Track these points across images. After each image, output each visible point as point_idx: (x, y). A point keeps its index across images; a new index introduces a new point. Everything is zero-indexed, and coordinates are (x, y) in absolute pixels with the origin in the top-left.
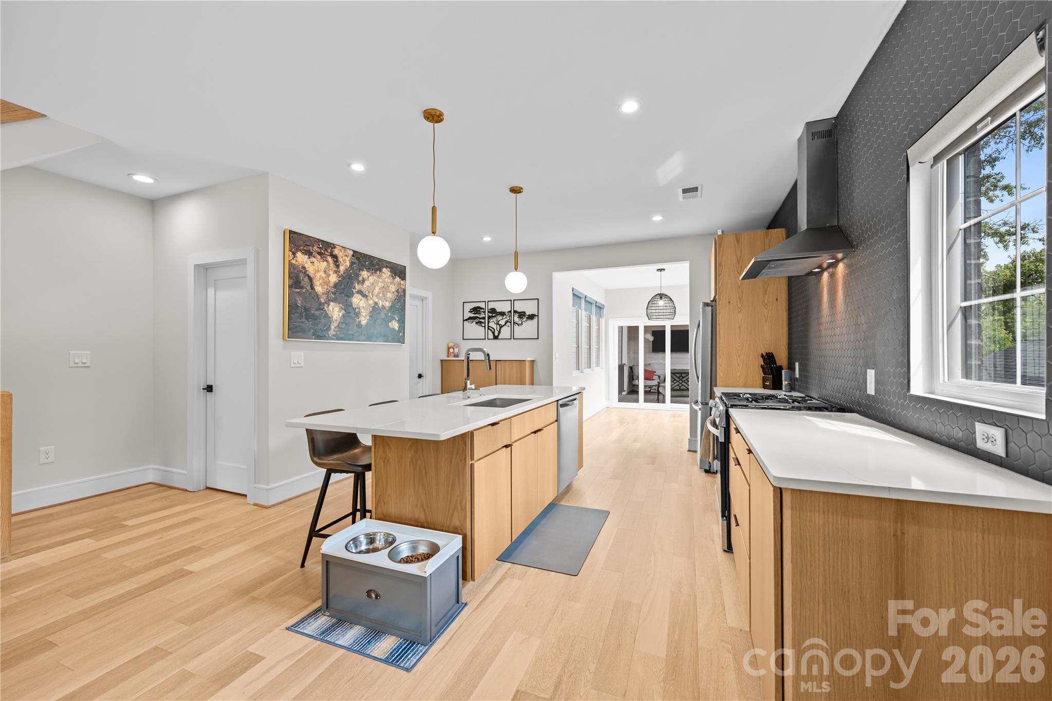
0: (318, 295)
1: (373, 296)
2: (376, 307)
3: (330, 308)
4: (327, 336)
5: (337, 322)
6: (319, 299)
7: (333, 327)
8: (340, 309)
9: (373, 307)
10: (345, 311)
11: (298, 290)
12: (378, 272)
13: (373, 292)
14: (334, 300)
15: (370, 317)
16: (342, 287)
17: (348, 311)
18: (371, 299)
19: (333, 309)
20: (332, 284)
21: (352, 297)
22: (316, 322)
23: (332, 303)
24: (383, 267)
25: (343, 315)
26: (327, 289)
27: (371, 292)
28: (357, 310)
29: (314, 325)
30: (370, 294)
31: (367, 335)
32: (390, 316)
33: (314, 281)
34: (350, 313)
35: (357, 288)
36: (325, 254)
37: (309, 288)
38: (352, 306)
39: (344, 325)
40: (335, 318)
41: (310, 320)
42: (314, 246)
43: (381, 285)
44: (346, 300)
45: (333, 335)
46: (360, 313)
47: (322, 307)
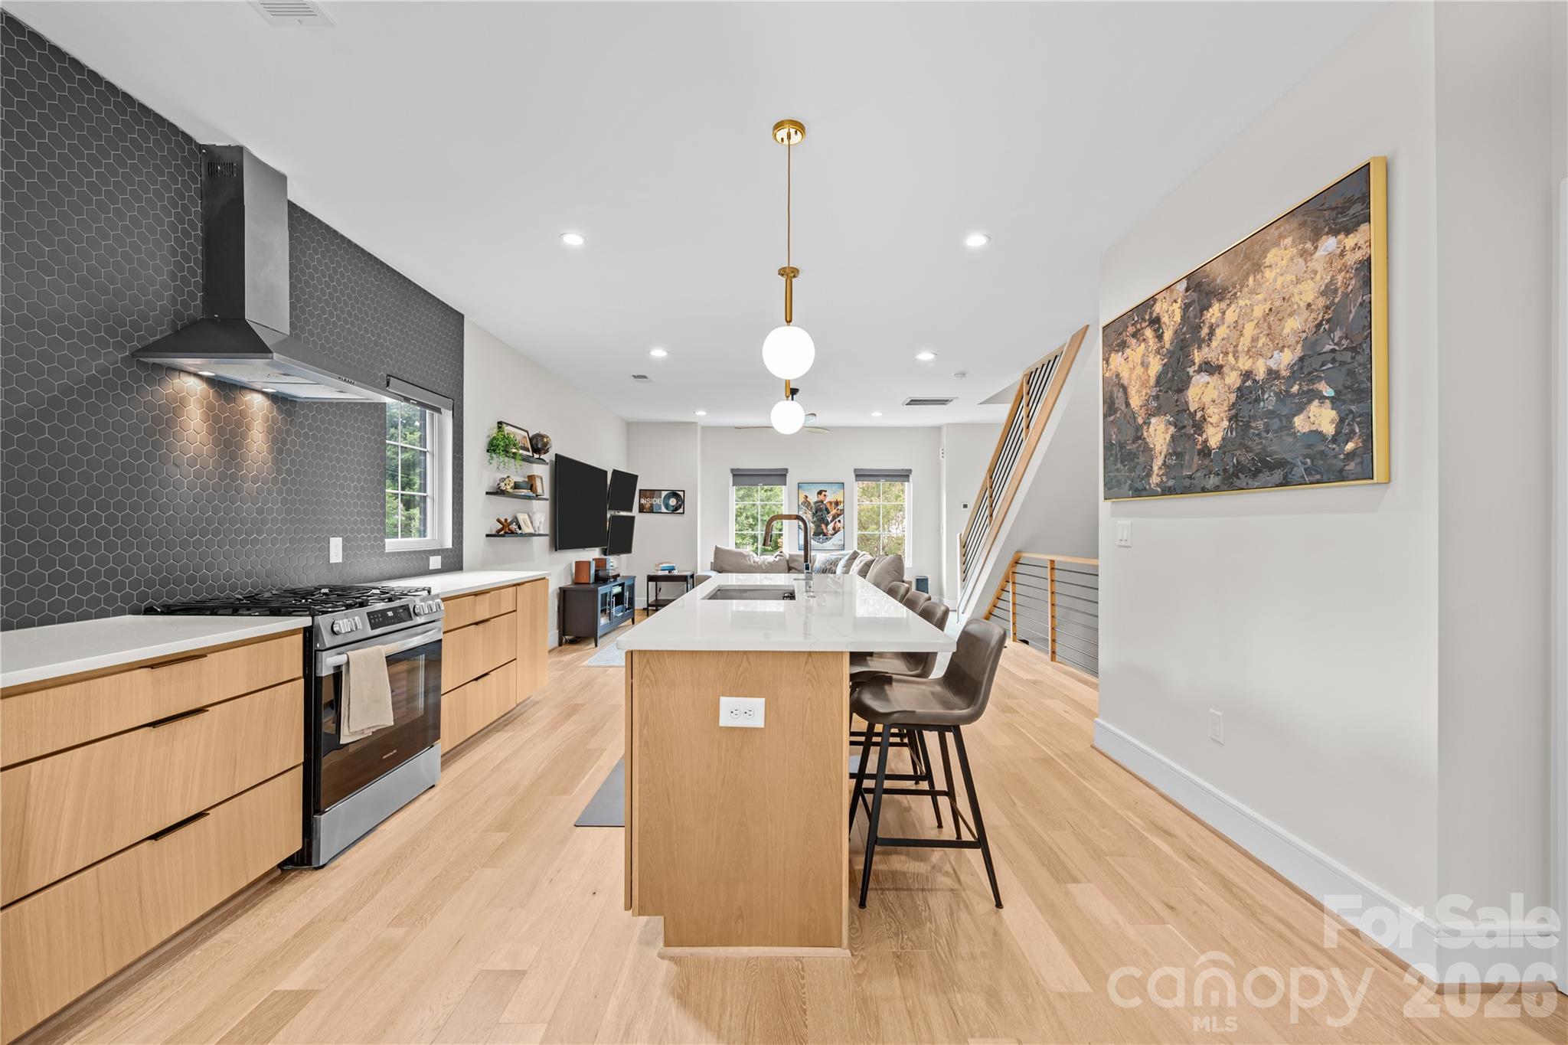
0: (1133, 413)
1: (1236, 359)
2: (1249, 383)
3: (1152, 429)
4: (1148, 487)
5: (1163, 454)
6: (1135, 419)
7: (1155, 468)
8: (1166, 426)
9: (1239, 389)
10: (1176, 427)
11: (1112, 418)
12: (1251, 279)
13: (1236, 346)
14: (1157, 412)
15: (1230, 420)
16: (1170, 375)
17: (1181, 425)
18: (1233, 369)
19: (1156, 430)
20: (1152, 381)
21: (1187, 388)
22: (1132, 464)
23: (1153, 420)
24: (1265, 252)
25: (1172, 436)
26: (1147, 394)
27: (1231, 349)
28: (1199, 415)
29: (1131, 470)
30: (1230, 355)
31: (1225, 471)
32: (1301, 393)
33: (1129, 390)
34: (1184, 427)
35: (1197, 360)
36: (1142, 328)
37: (1123, 407)
38: (1188, 409)
39: (1174, 458)
40: (1158, 448)
41: (1126, 463)
42: (1128, 327)
43: (1259, 312)
44: (1177, 401)
45: (1157, 484)
46: (1205, 420)
47: (1139, 434)
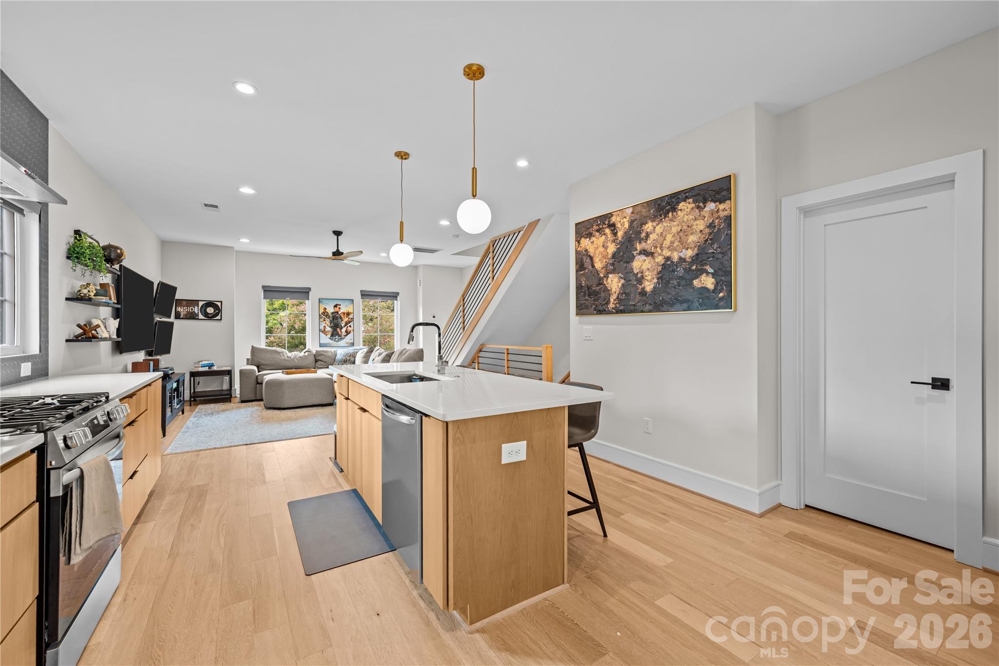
0: (597, 271)
1: (662, 250)
2: (669, 262)
3: (609, 280)
4: (607, 309)
5: (617, 293)
6: (598, 274)
7: (612, 300)
8: (619, 279)
9: (663, 265)
10: (625, 280)
11: (582, 272)
12: (670, 214)
13: (662, 244)
14: (613, 271)
15: (658, 279)
16: (621, 254)
17: (628, 279)
18: (660, 255)
19: (612, 281)
20: (610, 256)
21: (633, 262)
22: (596, 297)
23: (610, 276)
24: (678, 203)
25: (623, 285)
26: (606, 262)
27: (659, 245)
28: (639, 275)
29: (595, 300)
30: (658, 248)
31: (655, 303)
32: (697, 270)
33: (594, 259)
34: (631, 280)
35: (638, 248)
36: (603, 228)
37: (590, 267)
38: (633, 272)
39: (624, 295)
40: (614, 290)
41: (592, 296)
42: (593, 226)
43: (675, 230)
44: (626, 267)
45: (613, 308)
46: (643, 278)
47: (601, 282)
